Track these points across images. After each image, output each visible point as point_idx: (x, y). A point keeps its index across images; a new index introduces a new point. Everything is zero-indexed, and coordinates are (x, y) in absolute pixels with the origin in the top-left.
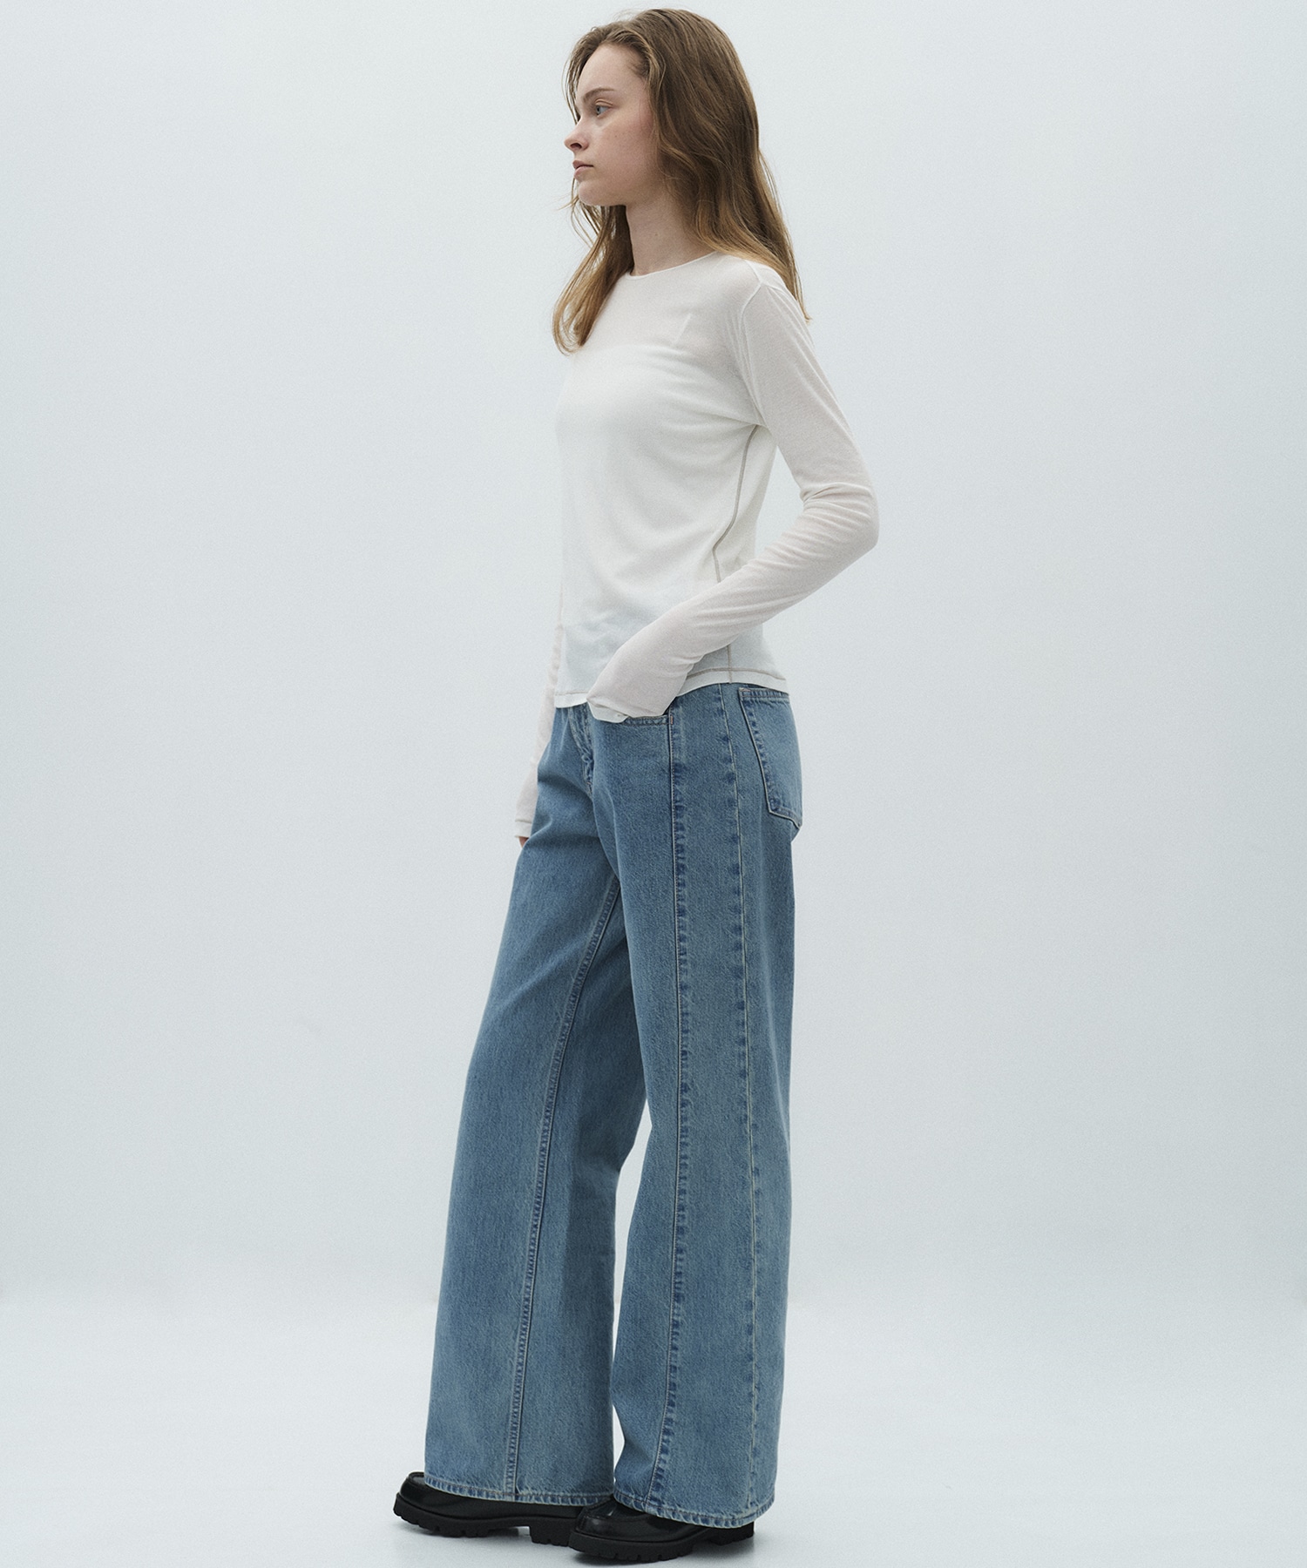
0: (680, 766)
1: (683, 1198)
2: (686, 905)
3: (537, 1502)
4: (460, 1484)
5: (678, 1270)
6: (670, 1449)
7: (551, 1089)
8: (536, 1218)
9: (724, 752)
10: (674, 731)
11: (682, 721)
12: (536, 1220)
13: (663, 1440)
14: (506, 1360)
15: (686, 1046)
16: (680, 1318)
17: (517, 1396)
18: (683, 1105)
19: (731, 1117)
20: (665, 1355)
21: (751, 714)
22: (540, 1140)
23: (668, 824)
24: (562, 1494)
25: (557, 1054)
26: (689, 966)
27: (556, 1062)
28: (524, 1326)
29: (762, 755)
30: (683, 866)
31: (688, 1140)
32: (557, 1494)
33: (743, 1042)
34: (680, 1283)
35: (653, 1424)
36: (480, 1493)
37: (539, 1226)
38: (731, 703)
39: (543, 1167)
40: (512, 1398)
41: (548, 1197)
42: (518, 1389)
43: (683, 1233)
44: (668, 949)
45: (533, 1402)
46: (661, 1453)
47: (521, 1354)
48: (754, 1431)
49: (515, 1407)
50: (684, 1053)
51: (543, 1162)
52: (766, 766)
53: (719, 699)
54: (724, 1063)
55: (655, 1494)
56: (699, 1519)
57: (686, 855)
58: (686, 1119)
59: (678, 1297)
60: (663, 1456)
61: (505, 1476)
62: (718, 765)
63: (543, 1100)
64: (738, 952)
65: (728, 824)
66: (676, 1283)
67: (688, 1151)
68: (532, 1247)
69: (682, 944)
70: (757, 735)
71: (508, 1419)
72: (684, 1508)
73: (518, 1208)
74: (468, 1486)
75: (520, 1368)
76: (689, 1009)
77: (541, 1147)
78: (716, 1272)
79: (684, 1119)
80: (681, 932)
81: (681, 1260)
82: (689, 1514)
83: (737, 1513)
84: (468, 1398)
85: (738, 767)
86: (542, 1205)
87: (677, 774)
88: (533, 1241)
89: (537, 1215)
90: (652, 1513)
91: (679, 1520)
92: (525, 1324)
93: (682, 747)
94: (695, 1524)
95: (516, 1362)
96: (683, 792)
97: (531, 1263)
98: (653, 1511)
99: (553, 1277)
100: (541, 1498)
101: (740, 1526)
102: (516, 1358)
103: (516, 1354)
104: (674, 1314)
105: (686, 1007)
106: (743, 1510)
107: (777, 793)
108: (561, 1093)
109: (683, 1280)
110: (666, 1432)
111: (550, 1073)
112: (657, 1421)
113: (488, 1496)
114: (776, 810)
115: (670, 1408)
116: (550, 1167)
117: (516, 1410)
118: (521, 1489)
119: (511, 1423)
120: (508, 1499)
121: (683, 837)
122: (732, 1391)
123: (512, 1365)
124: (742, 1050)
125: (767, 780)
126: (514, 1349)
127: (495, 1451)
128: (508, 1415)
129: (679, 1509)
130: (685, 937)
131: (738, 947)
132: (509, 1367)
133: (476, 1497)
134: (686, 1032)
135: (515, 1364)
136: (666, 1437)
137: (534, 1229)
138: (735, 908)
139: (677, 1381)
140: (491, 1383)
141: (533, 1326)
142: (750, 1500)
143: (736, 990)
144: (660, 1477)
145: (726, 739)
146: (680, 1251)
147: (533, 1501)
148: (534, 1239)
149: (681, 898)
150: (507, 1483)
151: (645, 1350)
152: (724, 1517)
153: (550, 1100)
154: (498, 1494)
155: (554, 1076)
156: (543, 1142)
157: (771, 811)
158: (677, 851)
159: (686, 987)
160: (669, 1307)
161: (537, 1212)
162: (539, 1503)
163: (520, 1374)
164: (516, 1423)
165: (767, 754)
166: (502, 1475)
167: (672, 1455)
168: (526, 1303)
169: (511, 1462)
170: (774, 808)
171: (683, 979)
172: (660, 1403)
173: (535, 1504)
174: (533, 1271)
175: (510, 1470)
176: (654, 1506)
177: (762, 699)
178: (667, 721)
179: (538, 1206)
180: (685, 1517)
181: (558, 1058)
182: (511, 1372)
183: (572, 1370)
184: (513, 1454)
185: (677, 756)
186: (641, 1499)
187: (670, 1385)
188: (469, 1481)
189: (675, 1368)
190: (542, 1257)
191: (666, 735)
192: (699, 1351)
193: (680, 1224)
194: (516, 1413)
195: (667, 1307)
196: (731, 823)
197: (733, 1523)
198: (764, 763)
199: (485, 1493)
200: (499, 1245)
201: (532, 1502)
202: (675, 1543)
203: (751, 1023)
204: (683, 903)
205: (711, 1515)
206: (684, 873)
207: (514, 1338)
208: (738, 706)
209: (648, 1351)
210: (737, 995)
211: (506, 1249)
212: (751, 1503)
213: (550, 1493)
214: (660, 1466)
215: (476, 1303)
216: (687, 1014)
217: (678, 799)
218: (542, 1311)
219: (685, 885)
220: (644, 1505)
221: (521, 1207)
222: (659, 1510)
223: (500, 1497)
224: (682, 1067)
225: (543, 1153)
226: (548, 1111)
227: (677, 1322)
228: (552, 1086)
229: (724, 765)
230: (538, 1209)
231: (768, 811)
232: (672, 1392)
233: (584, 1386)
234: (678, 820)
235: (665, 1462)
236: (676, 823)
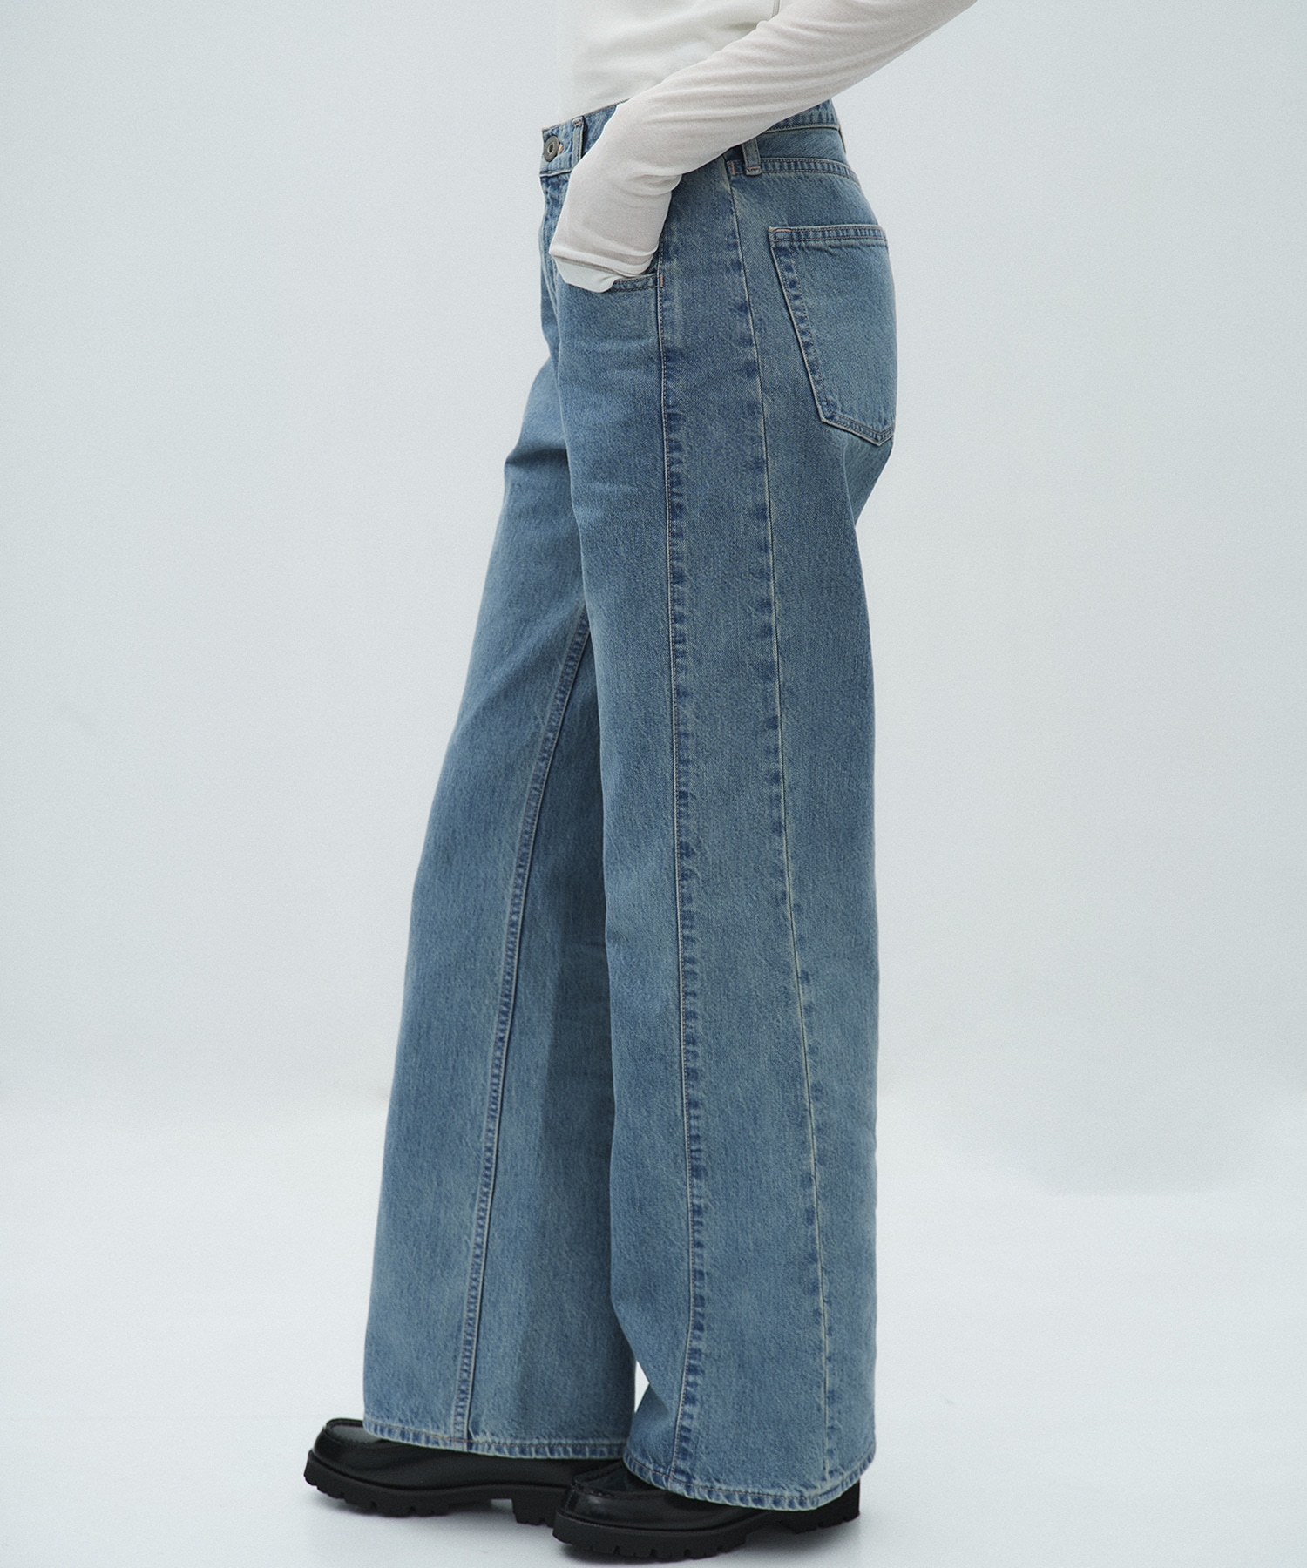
0: (675, 352)
1: (691, 1024)
2: (684, 566)
3: (497, 1454)
4: (388, 1422)
5: (693, 1132)
6: (698, 1397)
7: (526, 832)
8: (502, 1027)
9: (741, 328)
10: (666, 297)
11: (676, 283)
12: (503, 1031)
13: (688, 1383)
14: (460, 1238)
15: (687, 785)
16: (702, 1200)
17: (473, 1293)
18: (684, 877)
19: (761, 897)
20: (685, 1255)
21: (789, 268)
22: (508, 910)
23: (657, 442)
24: (535, 1442)
25: (536, 780)
26: (690, 662)
27: (534, 792)
28: (485, 1190)
29: (803, 333)
30: (680, 506)
31: (694, 933)
32: (528, 1442)
33: (776, 779)
34: (699, 1150)
35: (671, 1359)
36: (417, 1437)
37: (506, 1040)
38: (755, 251)
39: (513, 950)
40: (466, 1296)
41: (520, 995)
42: (474, 1283)
43: (696, 1078)
44: (658, 632)
45: (494, 1304)
46: (685, 1403)
47: (480, 1230)
48: (827, 1367)
49: (470, 1311)
50: (683, 795)
51: (512, 942)
52: (811, 350)
53: (735, 246)
54: (749, 814)
55: (682, 1465)
56: (749, 1498)
57: (684, 489)
58: (690, 900)
59: (697, 1172)
60: (688, 1408)
61: (453, 1412)
62: (732, 348)
63: (513, 850)
64: (767, 640)
65: (747, 441)
66: (692, 1151)
67: (695, 951)
68: (496, 1071)
69: (677, 625)
70: (797, 302)
71: (460, 1326)
72: (725, 1483)
73: (476, 1012)
74: (400, 1425)
75: (478, 1252)
76: (690, 729)
77: (511, 920)
78: (751, 1133)
79: (686, 899)
80: (677, 608)
81: (696, 1117)
82: (734, 1492)
83: (806, 1486)
84: (405, 1291)
85: (763, 352)
86: (511, 1004)
87: (669, 364)
88: (497, 1062)
89: (504, 1023)
90: (678, 1492)
91: (720, 1502)
92: (487, 1185)
93: (677, 323)
94: (744, 1506)
95: (473, 1241)
96: (679, 391)
97: (494, 1094)
98: (678, 1489)
99: (528, 1116)
100: (505, 1449)
101: (814, 1508)
102: (473, 1237)
103: (474, 1231)
104: (693, 1196)
105: (685, 724)
106: (818, 1484)
107: (831, 392)
108: (541, 839)
109: (702, 1147)
110: (692, 1370)
111: (524, 808)
112: (677, 1354)
113: (428, 1441)
114: (831, 418)
115: (697, 1332)
116: (523, 951)
117: (471, 1315)
118: (476, 1433)
119: (463, 1333)
120: (457, 1447)
121: (680, 462)
122: (788, 1308)
123: (468, 1248)
124: (775, 791)
125: (814, 372)
126: (471, 1222)
127: (440, 1374)
128: (460, 1321)
129: (717, 1485)
130: (682, 617)
131: (767, 631)
132: (464, 1248)
133: (411, 1442)
134: (686, 762)
135: (472, 1245)
136: (691, 1379)
137: (500, 1044)
138: (761, 572)
139: (706, 1292)
140: (439, 1272)
141: (497, 1189)
142: (828, 1469)
143: (765, 699)
144: (686, 1439)
145: (744, 308)
146: (693, 1104)
147: (493, 1452)
148: (499, 1059)
149: (676, 556)
150: (455, 1424)
151: (654, 1248)
152: (787, 1494)
153: (524, 850)
154: (442, 1439)
155: (531, 813)
156: (514, 913)
157: (824, 420)
158: (671, 483)
159: (685, 694)
160: (685, 1184)
161: (503, 1018)
162: (502, 1455)
163: (478, 1260)
164: (471, 1335)
165: (814, 331)
166: (448, 1410)
167: (702, 1406)
168: (489, 1154)
169: (463, 1392)
170: (829, 414)
171: (680, 680)
172: (680, 1326)
173: (496, 1457)
174: (498, 1112)
175: (461, 1404)
176: (680, 1482)
177: (812, 243)
178: (655, 282)
179: (505, 1009)
180: (728, 1497)
181: (538, 786)
182: (466, 1257)
183: (555, 1257)
184: (465, 1381)
185: (668, 336)
186: (662, 1470)
187: (694, 1298)
188: (402, 1418)
189: (701, 1273)
190: (510, 1086)
191: (652, 305)
192: (737, 1249)
193: (691, 1065)
194: (471, 1319)
195: (682, 1186)
196: (752, 439)
197: (801, 1504)
198: (807, 345)
199: (423, 1437)
200: (451, 1066)
201: (491, 1454)
202: (713, 1532)
203: (788, 749)
204: (680, 564)
205: (767, 1491)
206: (681, 517)
207: (472, 1207)
208: (766, 254)
209: (658, 1249)
210: (766, 708)
211: (460, 1072)
212: (831, 1473)
213: (518, 1442)
214: (684, 1423)
215: (418, 1152)
216: (686, 735)
217: (671, 402)
218: (512, 1167)
219: (682, 536)
220: (667, 1480)
221: (480, 1010)
222: (688, 1488)
223: (445, 1444)
224: (679, 818)
225: (513, 930)
226: (520, 866)
227: (699, 1207)
228: (528, 829)
229: (740, 349)
230: (505, 1014)
231: (820, 419)
232: (699, 1309)
233: (572, 1279)
234: (671, 436)
235: (691, 1417)
236: (670, 440)
